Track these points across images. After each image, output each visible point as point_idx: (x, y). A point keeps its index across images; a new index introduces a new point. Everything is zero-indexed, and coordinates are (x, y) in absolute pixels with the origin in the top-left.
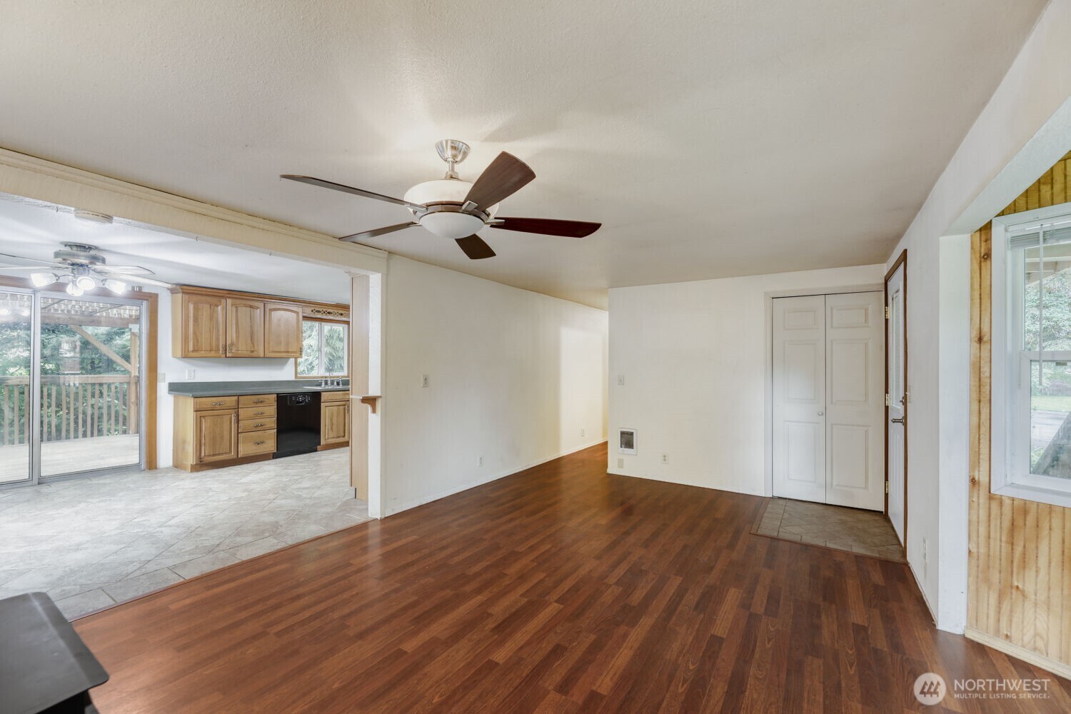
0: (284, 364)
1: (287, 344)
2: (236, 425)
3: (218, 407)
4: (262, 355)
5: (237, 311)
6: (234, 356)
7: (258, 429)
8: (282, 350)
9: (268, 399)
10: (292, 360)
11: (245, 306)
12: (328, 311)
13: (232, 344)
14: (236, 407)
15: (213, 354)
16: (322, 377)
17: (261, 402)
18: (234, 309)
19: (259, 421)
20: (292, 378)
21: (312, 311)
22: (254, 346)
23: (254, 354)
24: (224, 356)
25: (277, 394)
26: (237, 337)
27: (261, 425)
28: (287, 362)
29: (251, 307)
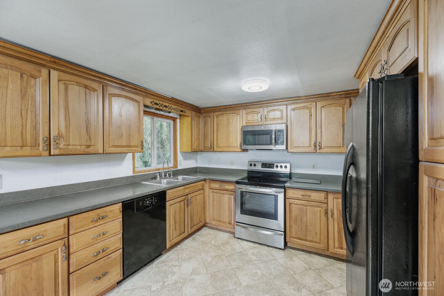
0: (123, 159)
1: (129, 136)
2: (66, 263)
3: (31, 244)
4: (101, 151)
5: (66, 89)
6: (62, 152)
7: (100, 256)
8: (124, 144)
9: (111, 211)
10: (130, 155)
11: (78, 84)
12: (165, 104)
13: (59, 136)
14: (66, 235)
15: (27, 150)
16: (156, 170)
17: (103, 218)
18: (62, 86)
19: (100, 246)
20: (130, 173)
21: (151, 102)
22: (90, 139)
23: (91, 150)
24: (47, 153)
25: (123, 202)
26: (67, 127)
27: (103, 251)
28: (125, 157)
29: (86, 87)
